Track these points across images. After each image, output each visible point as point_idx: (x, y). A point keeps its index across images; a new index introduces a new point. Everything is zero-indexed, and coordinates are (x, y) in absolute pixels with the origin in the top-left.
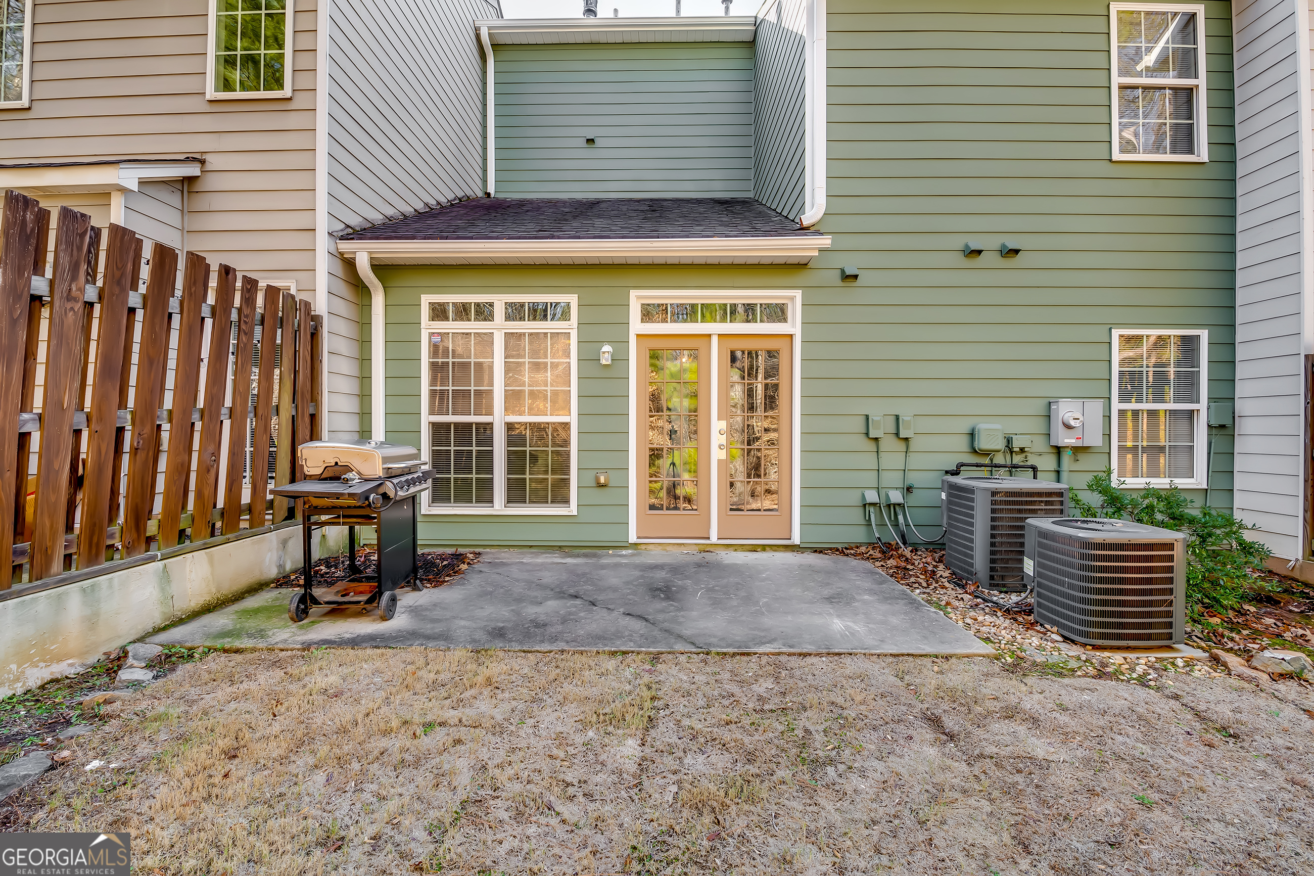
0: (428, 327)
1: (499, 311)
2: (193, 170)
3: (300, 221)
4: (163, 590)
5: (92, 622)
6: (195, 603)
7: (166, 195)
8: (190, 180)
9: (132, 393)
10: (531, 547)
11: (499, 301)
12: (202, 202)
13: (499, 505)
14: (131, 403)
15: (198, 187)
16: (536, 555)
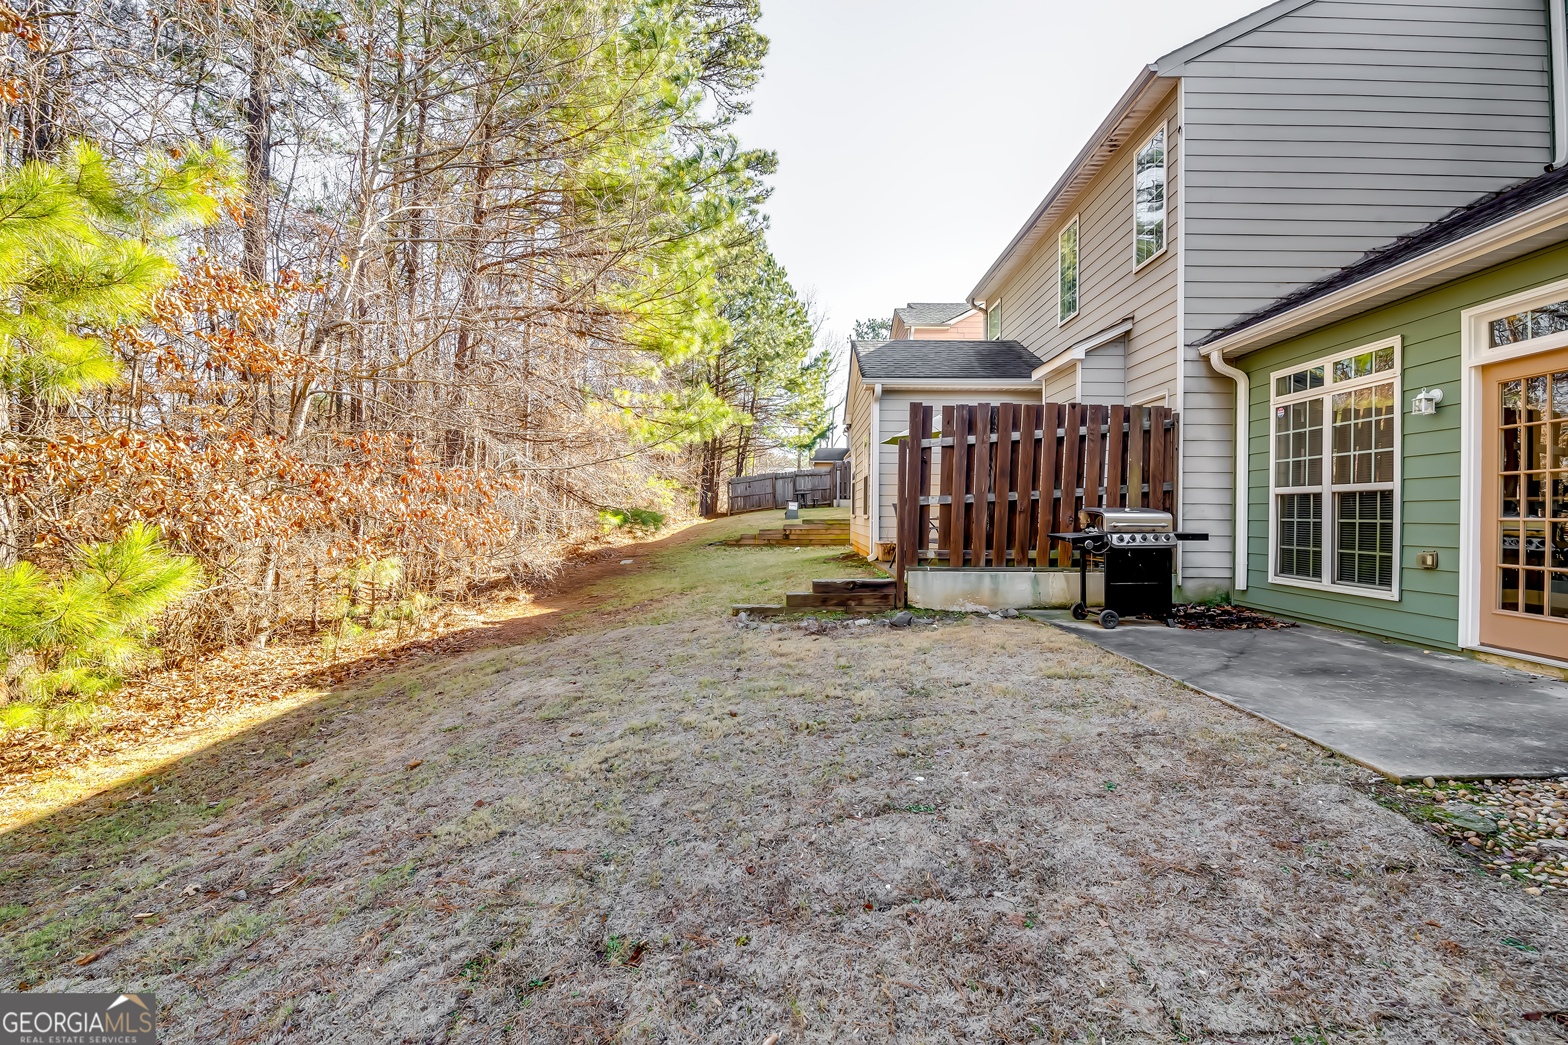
0: (1276, 401)
1: (1328, 375)
2: (1128, 326)
3: (1166, 345)
4: (1034, 588)
5: (995, 592)
6: (1055, 601)
7: (1112, 351)
8: (1128, 333)
9: (1106, 480)
10: (1359, 632)
11: (1326, 363)
12: (1137, 344)
13: (1326, 583)
14: (1105, 485)
15: (1134, 335)
16: (1345, 637)
